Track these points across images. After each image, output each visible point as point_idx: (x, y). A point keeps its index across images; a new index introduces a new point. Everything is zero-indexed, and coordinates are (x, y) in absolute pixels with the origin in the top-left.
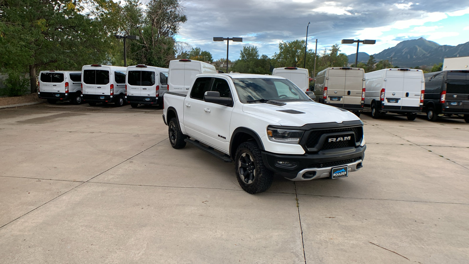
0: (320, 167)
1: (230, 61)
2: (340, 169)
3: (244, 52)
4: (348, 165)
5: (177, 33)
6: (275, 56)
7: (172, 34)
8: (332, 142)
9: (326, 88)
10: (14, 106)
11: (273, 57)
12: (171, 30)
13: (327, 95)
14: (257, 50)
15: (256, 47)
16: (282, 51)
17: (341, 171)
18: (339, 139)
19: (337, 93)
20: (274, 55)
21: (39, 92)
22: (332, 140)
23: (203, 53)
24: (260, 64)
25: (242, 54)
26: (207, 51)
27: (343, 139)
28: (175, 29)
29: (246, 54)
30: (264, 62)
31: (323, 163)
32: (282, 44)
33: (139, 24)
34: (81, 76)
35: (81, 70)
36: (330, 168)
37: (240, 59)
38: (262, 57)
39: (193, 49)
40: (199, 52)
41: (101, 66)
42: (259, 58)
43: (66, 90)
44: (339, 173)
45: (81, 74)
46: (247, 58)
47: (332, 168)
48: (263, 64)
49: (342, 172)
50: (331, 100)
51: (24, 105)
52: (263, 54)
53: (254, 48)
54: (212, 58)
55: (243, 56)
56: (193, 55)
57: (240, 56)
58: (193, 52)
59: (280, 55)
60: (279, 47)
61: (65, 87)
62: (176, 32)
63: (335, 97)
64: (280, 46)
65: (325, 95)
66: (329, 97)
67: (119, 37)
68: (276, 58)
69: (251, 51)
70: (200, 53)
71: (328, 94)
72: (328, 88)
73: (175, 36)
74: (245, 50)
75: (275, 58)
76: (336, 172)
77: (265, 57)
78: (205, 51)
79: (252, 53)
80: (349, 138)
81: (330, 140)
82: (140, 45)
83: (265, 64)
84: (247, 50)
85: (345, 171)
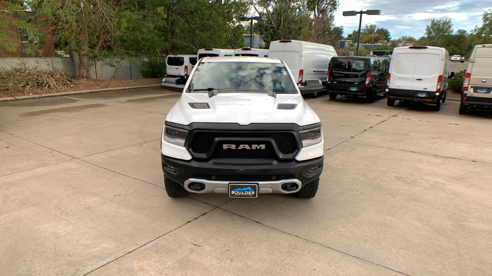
0: (210, 179)
1: (415, 39)
2: (242, 187)
3: (432, 27)
4: (260, 183)
5: (337, 9)
6: (475, 30)
7: (331, 11)
8: (229, 149)
9: (469, 75)
10: (145, 86)
11: (472, 32)
12: (329, 7)
13: (469, 85)
14: (452, 24)
15: (450, 20)
16: (486, 23)
17: (245, 189)
18: (241, 147)
19: (485, 82)
20: (473, 29)
21: (166, 74)
22: (228, 146)
23: (378, 30)
24: (454, 42)
25: (428, 29)
26: (385, 28)
27: (251, 147)
28: (335, 5)
29: (435, 30)
30: (460, 39)
31: (216, 175)
32: (488, 14)
33: (294, 3)
34: (196, 59)
35: (196, 54)
36: (227, 182)
37: (426, 36)
38: (457, 32)
39: (367, 27)
40: (373, 30)
41: (212, 50)
42: (454, 33)
43: (186, 73)
44: (242, 191)
45: (197, 58)
46: (435, 35)
47: (229, 183)
48: (459, 42)
49: (248, 191)
50: (475, 91)
51: (155, 86)
52: (460, 29)
53: (447, 21)
54: (389, 36)
55: (429, 33)
56: (366, 34)
57: (425, 33)
58: (367, 30)
59: (483, 28)
60: (483, 18)
61: (185, 70)
62: (335, 9)
63: (482, 88)
64: (485, 16)
65: (466, 84)
66: (472, 87)
67: (246, 19)
68: (477, 33)
69: (441, 25)
70: (375, 31)
71: (470, 83)
72: (472, 74)
73: (335, 12)
74: (433, 24)
75: (474, 34)
76: (236, 190)
77: (462, 32)
78: (381, 29)
79: (442, 28)
80: (263, 147)
81: (225, 146)
82: (267, 26)
83: (461, 42)
84: (436, 24)
85: (252, 190)
